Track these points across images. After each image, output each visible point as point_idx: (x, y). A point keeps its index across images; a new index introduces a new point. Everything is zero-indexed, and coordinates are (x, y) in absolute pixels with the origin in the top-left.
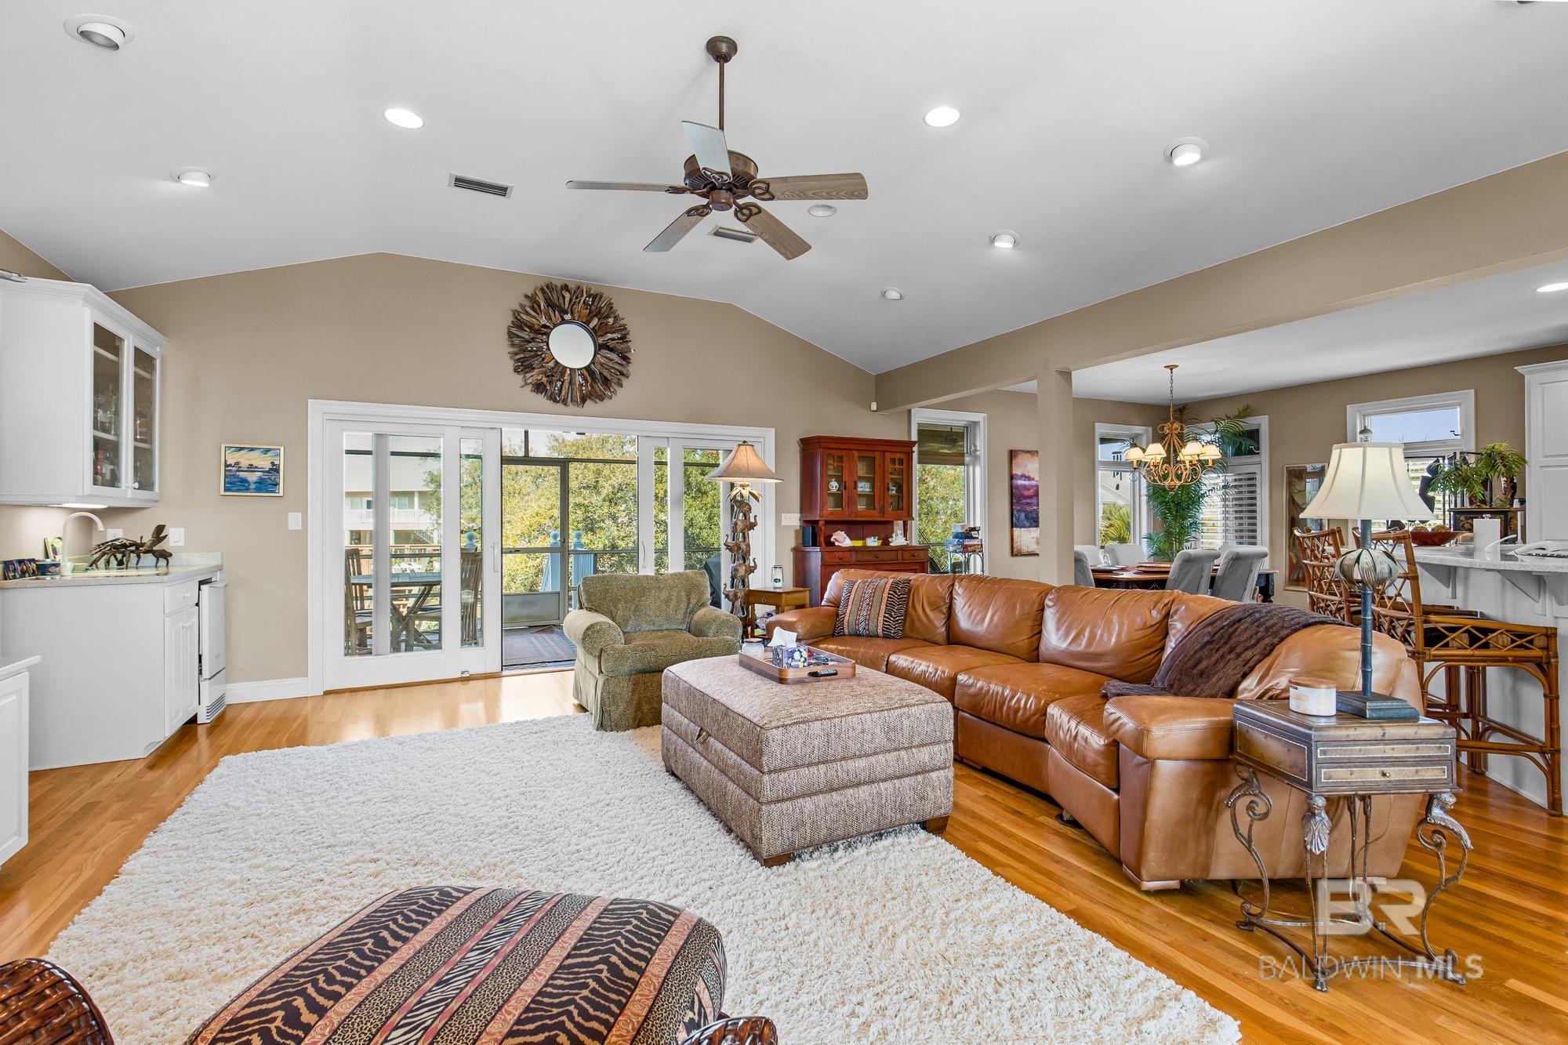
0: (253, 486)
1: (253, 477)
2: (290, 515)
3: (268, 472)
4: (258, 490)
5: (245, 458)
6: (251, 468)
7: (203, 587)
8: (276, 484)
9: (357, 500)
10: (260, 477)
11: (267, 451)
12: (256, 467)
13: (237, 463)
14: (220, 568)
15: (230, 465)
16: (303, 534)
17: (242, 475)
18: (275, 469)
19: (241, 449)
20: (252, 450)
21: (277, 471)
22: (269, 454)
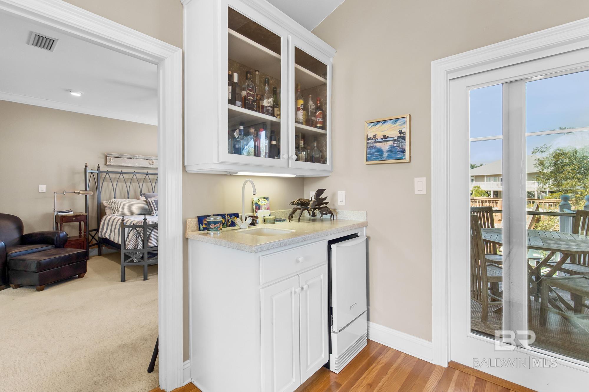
0: (385, 155)
1: (385, 147)
2: (416, 180)
3: (397, 140)
4: (390, 158)
5: (380, 131)
6: (385, 138)
7: (333, 246)
8: (403, 151)
9: (497, 178)
10: (392, 147)
11: (397, 120)
12: (388, 137)
13: (375, 136)
14: (365, 225)
15: (370, 139)
16: (428, 197)
17: (378, 145)
18: (402, 137)
19: (377, 123)
20: (385, 121)
21: (404, 138)
22: (399, 123)
